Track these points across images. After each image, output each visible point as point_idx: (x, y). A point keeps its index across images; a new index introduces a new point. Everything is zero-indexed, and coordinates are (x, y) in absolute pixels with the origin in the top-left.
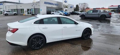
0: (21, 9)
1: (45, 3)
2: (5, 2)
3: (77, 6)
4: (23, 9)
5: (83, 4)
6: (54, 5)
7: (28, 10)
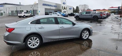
1: (43, 5)
2: (6, 4)
3: (77, 7)
4: (23, 11)
5: (83, 5)
7: (27, 11)
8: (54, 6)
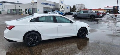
0: (20, 9)
1: (42, 4)
2: (4, 2)
3: (74, 6)
4: (22, 9)
5: (80, 4)
6: (51, 5)
7: (26, 10)
8: (53, 5)
